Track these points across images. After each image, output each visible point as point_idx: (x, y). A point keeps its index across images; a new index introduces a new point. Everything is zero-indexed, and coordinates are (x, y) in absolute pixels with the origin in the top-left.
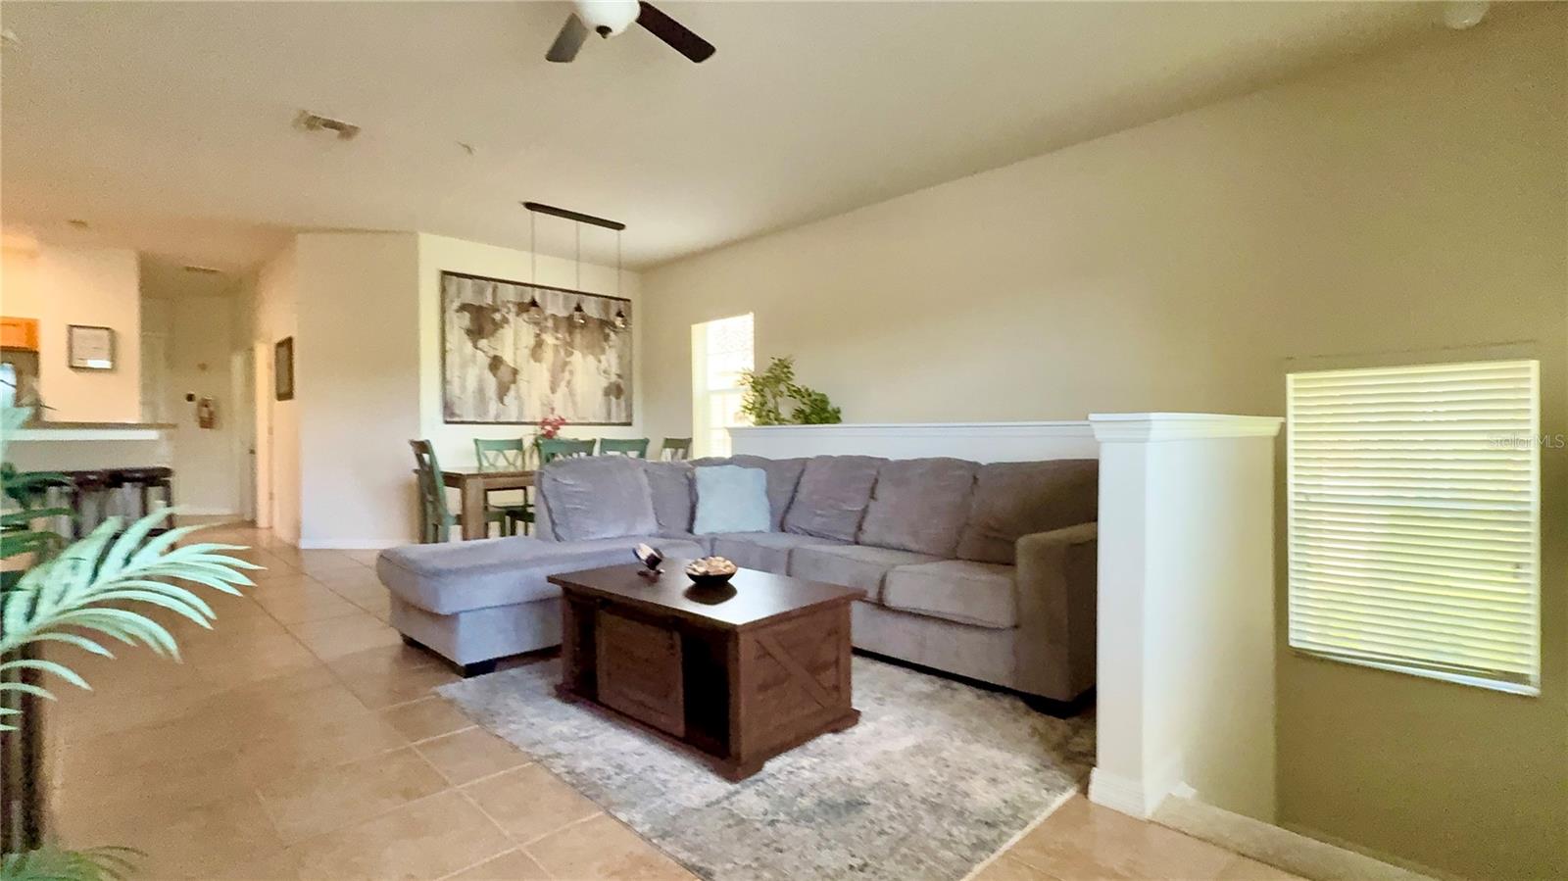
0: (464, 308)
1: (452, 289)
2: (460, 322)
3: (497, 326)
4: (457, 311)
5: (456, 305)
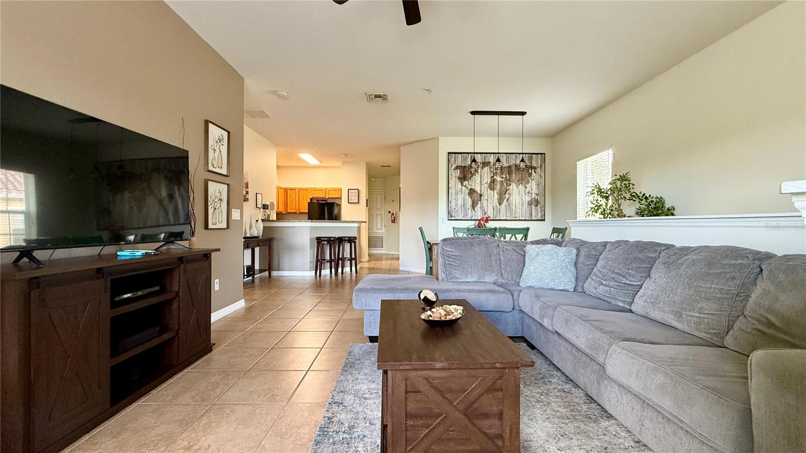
0: (457, 168)
1: (452, 160)
2: (456, 175)
3: (472, 175)
4: (455, 170)
5: (453, 167)
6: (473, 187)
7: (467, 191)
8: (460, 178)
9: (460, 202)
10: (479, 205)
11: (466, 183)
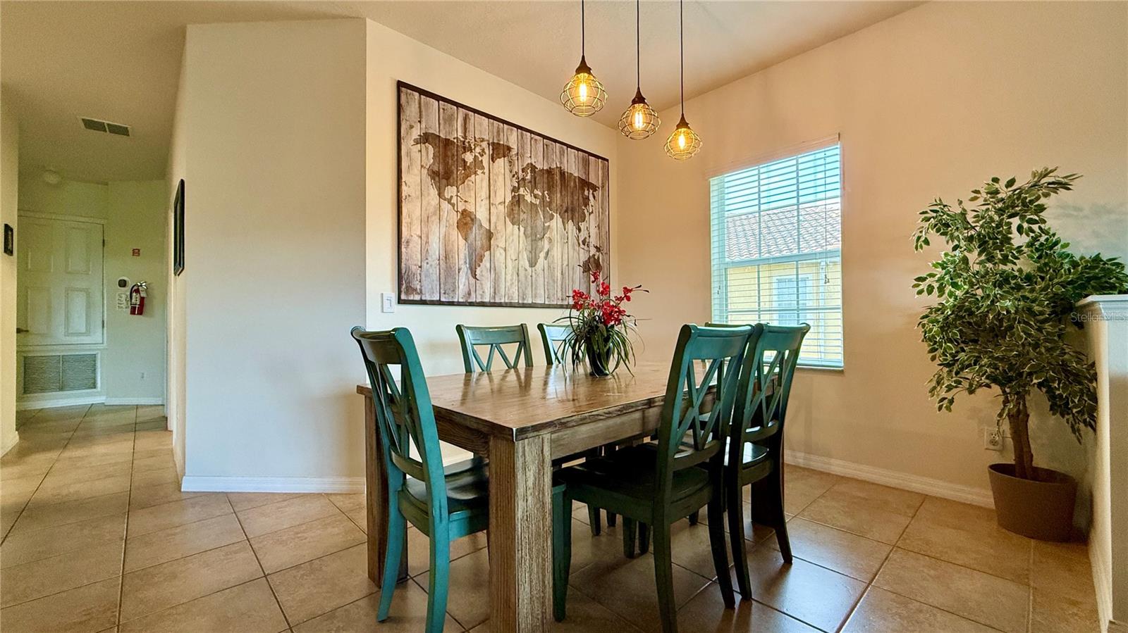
0: (426, 138)
1: (411, 111)
2: (420, 159)
3: (469, 170)
4: (417, 142)
5: (416, 133)
6: (471, 208)
7: (455, 218)
8: (434, 174)
9: (435, 248)
10: (486, 263)
11: (450, 191)
